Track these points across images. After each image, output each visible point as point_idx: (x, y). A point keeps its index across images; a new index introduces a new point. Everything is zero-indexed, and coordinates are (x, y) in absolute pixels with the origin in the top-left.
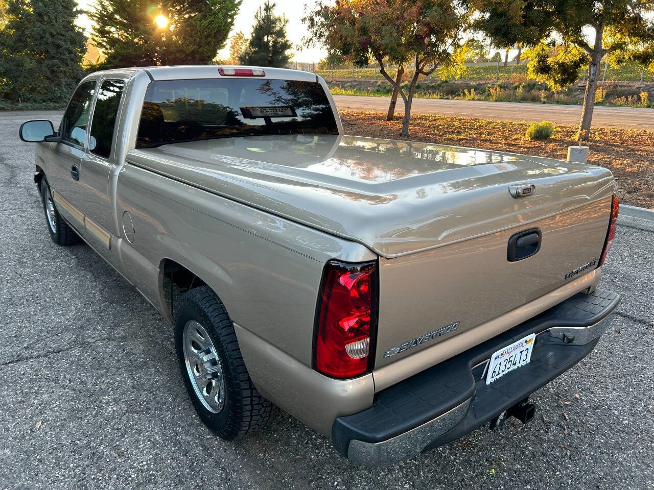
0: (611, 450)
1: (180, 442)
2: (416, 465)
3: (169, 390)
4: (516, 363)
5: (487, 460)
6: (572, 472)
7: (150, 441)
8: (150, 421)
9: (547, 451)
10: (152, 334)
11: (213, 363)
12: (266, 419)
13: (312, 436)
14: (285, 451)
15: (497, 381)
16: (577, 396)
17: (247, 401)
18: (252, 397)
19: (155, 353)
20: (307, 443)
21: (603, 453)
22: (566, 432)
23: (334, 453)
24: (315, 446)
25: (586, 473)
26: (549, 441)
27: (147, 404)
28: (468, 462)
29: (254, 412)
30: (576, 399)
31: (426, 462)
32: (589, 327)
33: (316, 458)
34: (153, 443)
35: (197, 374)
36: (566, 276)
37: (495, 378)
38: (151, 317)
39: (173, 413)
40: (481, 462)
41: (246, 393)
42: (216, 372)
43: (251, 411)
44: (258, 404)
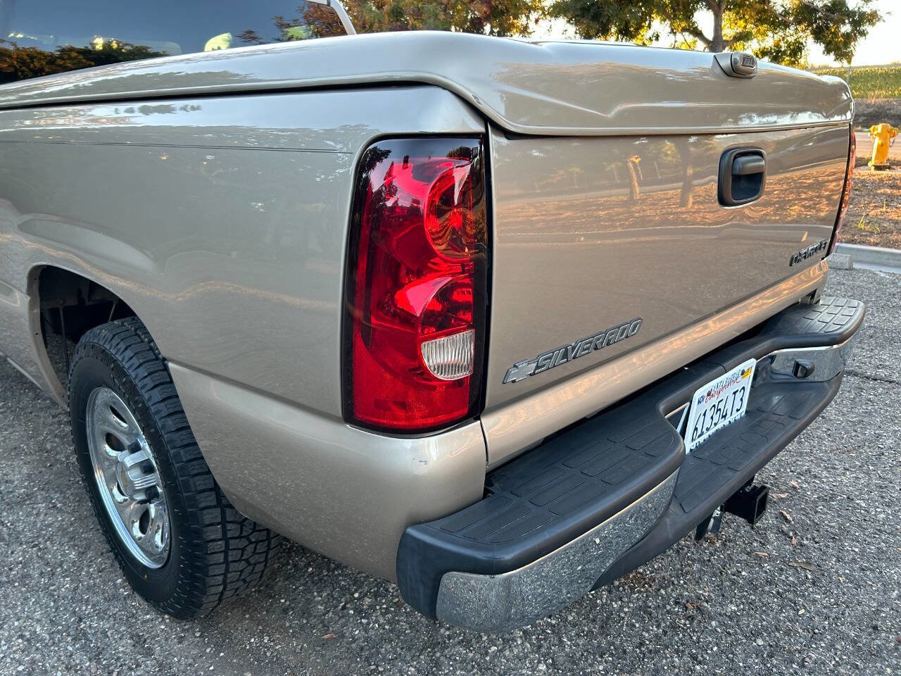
0: (874, 562)
1: (85, 634)
2: (553, 626)
3: (72, 539)
4: (726, 414)
5: (677, 603)
6: (825, 607)
7: (21, 636)
8: (26, 599)
9: (773, 576)
10: (48, 446)
11: (147, 468)
12: (259, 567)
13: (353, 594)
14: (302, 627)
15: (700, 447)
16: (793, 483)
17: (214, 533)
18: (224, 522)
19: (53, 476)
20: (344, 608)
21: (863, 570)
22: (794, 541)
23: (398, 621)
24: (359, 611)
25: (847, 607)
26: (771, 559)
27: (23, 568)
28: (645, 608)
29: (233, 555)
30: (794, 488)
31: (570, 618)
32: (835, 346)
33: (363, 633)
34: (28, 640)
35: (120, 498)
36: (792, 259)
37: (697, 441)
38: (50, 420)
39: (76, 580)
40: (668, 607)
41: (212, 516)
42: (154, 486)
43: (226, 552)
44: (240, 537)
